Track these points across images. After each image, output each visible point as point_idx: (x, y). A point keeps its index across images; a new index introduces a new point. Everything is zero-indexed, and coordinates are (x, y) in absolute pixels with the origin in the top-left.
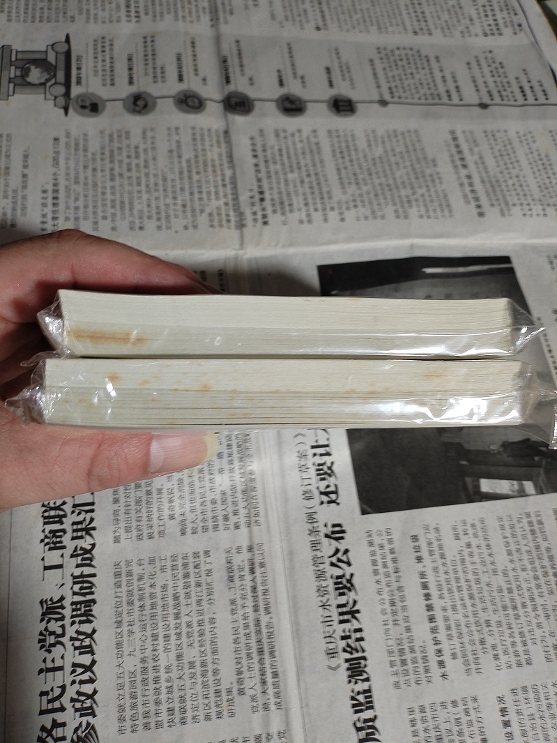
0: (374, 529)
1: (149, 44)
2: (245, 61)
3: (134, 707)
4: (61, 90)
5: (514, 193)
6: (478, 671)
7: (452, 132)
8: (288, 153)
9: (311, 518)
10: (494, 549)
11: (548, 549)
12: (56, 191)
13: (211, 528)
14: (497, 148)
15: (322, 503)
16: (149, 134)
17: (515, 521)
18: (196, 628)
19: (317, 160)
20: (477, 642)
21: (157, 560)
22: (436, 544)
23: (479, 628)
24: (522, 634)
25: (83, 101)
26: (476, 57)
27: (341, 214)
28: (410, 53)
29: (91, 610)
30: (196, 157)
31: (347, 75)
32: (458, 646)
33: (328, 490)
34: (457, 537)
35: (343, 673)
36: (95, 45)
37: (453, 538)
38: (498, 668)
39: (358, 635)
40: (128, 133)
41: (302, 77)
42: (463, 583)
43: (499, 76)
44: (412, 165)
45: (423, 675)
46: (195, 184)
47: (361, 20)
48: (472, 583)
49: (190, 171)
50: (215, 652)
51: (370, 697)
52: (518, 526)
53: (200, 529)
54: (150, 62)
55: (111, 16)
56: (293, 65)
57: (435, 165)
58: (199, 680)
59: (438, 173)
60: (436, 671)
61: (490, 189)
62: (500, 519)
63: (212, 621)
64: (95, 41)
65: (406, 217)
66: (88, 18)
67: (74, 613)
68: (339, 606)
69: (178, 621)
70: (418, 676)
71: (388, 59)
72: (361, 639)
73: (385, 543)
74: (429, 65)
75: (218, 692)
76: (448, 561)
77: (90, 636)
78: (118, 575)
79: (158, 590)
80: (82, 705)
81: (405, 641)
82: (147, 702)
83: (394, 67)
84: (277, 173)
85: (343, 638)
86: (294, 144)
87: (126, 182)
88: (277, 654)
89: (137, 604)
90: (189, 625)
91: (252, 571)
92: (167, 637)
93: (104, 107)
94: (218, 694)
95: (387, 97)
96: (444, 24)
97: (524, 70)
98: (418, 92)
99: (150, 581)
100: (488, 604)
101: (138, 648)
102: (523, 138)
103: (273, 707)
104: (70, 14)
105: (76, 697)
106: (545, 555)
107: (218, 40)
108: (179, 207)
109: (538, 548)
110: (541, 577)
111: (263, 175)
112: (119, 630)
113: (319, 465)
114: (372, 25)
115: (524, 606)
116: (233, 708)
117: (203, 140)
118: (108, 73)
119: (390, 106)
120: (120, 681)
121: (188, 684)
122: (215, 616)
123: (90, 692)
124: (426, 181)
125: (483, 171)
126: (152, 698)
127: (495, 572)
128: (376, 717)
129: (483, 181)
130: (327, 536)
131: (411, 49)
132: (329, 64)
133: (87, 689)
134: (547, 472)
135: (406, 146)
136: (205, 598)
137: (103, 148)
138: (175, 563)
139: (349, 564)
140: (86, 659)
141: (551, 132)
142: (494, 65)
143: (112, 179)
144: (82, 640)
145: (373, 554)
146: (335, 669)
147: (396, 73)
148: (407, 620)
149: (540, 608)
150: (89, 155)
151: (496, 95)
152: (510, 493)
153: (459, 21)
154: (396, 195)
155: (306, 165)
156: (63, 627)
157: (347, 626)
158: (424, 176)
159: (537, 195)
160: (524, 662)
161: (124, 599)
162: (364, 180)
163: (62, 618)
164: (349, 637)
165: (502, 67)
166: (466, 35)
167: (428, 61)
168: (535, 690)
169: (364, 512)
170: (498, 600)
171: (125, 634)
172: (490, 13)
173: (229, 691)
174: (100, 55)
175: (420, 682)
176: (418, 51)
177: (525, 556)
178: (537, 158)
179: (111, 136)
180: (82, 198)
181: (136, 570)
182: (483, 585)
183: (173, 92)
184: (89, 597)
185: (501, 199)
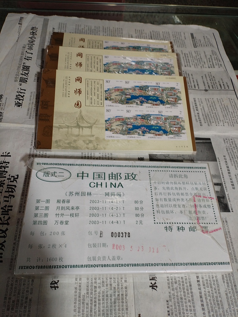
5: (213, 118)
7: (194, 99)
26: (205, 75)
43: (213, 81)
61: (205, 117)
74: (189, 77)
96: (195, 64)
97: (222, 79)
102: (219, 100)
125: (203, 111)
129: (203, 115)
141: (229, 99)
142: (211, 77)
151: (211, 87)
153: (200, 63)
159: (222, 118)
165: (214, 78)
166: (203, 67)
167: (189, 75)
172: (211, 61)
176: (186, 72)
178: (224, 107)
185: (209, 120)
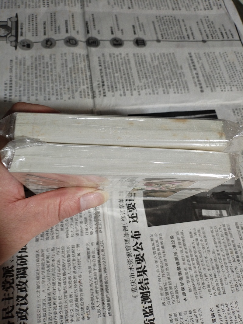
0: (154, 233)
1: (53, 16)
2: (96, 23)
3: (44, 315)
4: (13, 38)
5: (217, 81)
6: (201, 297)
7: (190, 54)
8: (115, 64)
9: (125, 229)
10: (208, 242)
11: (233, 241)
12: (11, 84)
13: (80, 234)
14: (210, 61)
15: (130, 222)
16: (53, 57)
17: (218, 228)
18: (73, 280)
19: (128, 67)
20: (201, 284)
21: (55, 249)
22: (181, 239)
23: (202, 278)
24: (221, 280)
25: (23, 43)
26: (201, 19)
27: (139, 92)
28: (171, 18)
29: (25, 272)
30: (74, 66)
31: (142, 29)
32: (192, 286)
33: (133, 216)
34: (191, 236)
35: (139, 299)
36: (29, 18)
37: (190, 237)
38: (210, 296)
39: (146, 282)
40: (43, 57)
41: (122, 30)
42: (194, 257)
43: (211, 28)
44: (171, 69)
45: (176, 299)
46: (74, 79)
47: (149, 4)
48: (199, 257)
49: (71, 73)
50: (81, 290)
51: (152, 309)
52: (219, 231)
53: (75, 235)
54: (53, 24)
55: (36, 5)
56: (118, 25)
57: (182, 69)
58: (74, 303)
59: (183, 73)
60: (182, 297)
61: (206, 79)
62: (211, 228)
63: (80, 276)
64: (29, 16)
65: (168, 93)
66: (26, 6)
67: (18, 273)
68: (137, 269)
69: (65, 276)
70: (174, 300)
71: (161, 21)
72: (148, 283)
73: (159, 239)
74: (179, 23)
75: (82, 308)
76: (187, 247)
77: (25, 283)
78: (37, 256)
79: (56, 262)
80: (21, 315)
81: (168, 284)
82: (50, 313)
83: (163, 25)
84: (110, 73)
85: (139, 283)
86: (118, 60)
87: (42, 79)
88: (109, 291)
89: (46, 269)
90: (70, 278)
91: (98, 253)
92: (59, 284)
93: (33, 45)
94: (83, 309)
95: (160, 38)
96: (186, 5)
97: (223, 25)
98: (174, 36)
99: (52, 258)
100: (206, 266)
101: (47, 289)
102: (222, 55)
103: (107, 315)
104: (18, 4)
105: (18, 311)
106: (232, 244)
107: (84, 14)
108: (66, 89)
109: (228, 240)
110: (229, 254)
111: (104, 74)
112: (38, 281)
113: (129, 205)
114: (154, 6)
115: (222, 267)
116: (89, 315)
117: (77, 59)
118: (35, 30)
119: (162, 42)
120: (39, 303)
121: (69, 304)
122: (81, 274)
123: (25, 309)
124: (177, 76)
125: (203, 71)
126: (53, 311)
127: (209, 252)
128: (154, 319)
129: (203, 76)
130: (132, 237)
131: (171, 17)
132: (134, 24)
133: (24, 307)
134: (232, 206)
135: (169, 60)
136: (77, 266)
137: (32, 64)
138: (63, 250)
139: (142, 249)
140: (23, 294)
141: (235, 52)
142: (209, 23)
143: (36, 78)
144: (21, 285)
145: (153, 244)
146: (136, 297)
147: (164, 27)
148: (168, 274)
149: (229, 268)
150: (26, 67)
151: (210, 36)
152: (216, 216)
153: (193, 4)
154: (164, 83)
155: (123, 70)
156: (13, 279)
157: (141, 278)
158: (177, 74)
159: (228, 81)
160: (222, 292)
161: (40, 267)
162: (149, 76)
163: (13, 276)
164: (142, 283)
165: (213, 24)
166: (197, 10)
167: (179, 22)
168: (227, 305)
169: (149, 226)
170: (210, 265)
171: (41, 282)
173: (88, 308)
174: (31, 22)
175: (174, 303)
176: (175, 17)
177: (222, 244)
178: (229, 64)
179: (36, 58)
180: (22, 86)
181: (46, 254)
182: (203, 258)
183: (64, 38)
184: (25, 266)
185: (211, 84)
